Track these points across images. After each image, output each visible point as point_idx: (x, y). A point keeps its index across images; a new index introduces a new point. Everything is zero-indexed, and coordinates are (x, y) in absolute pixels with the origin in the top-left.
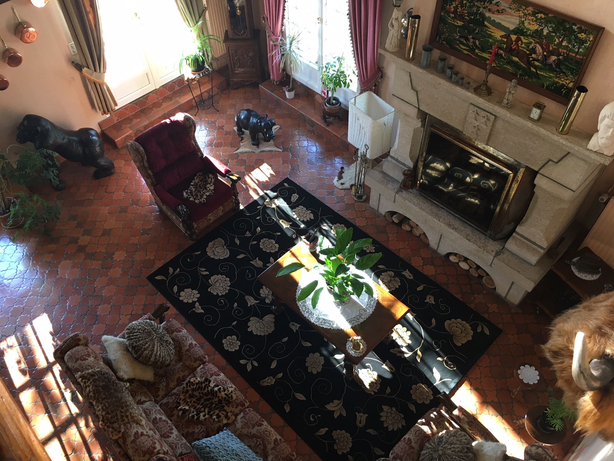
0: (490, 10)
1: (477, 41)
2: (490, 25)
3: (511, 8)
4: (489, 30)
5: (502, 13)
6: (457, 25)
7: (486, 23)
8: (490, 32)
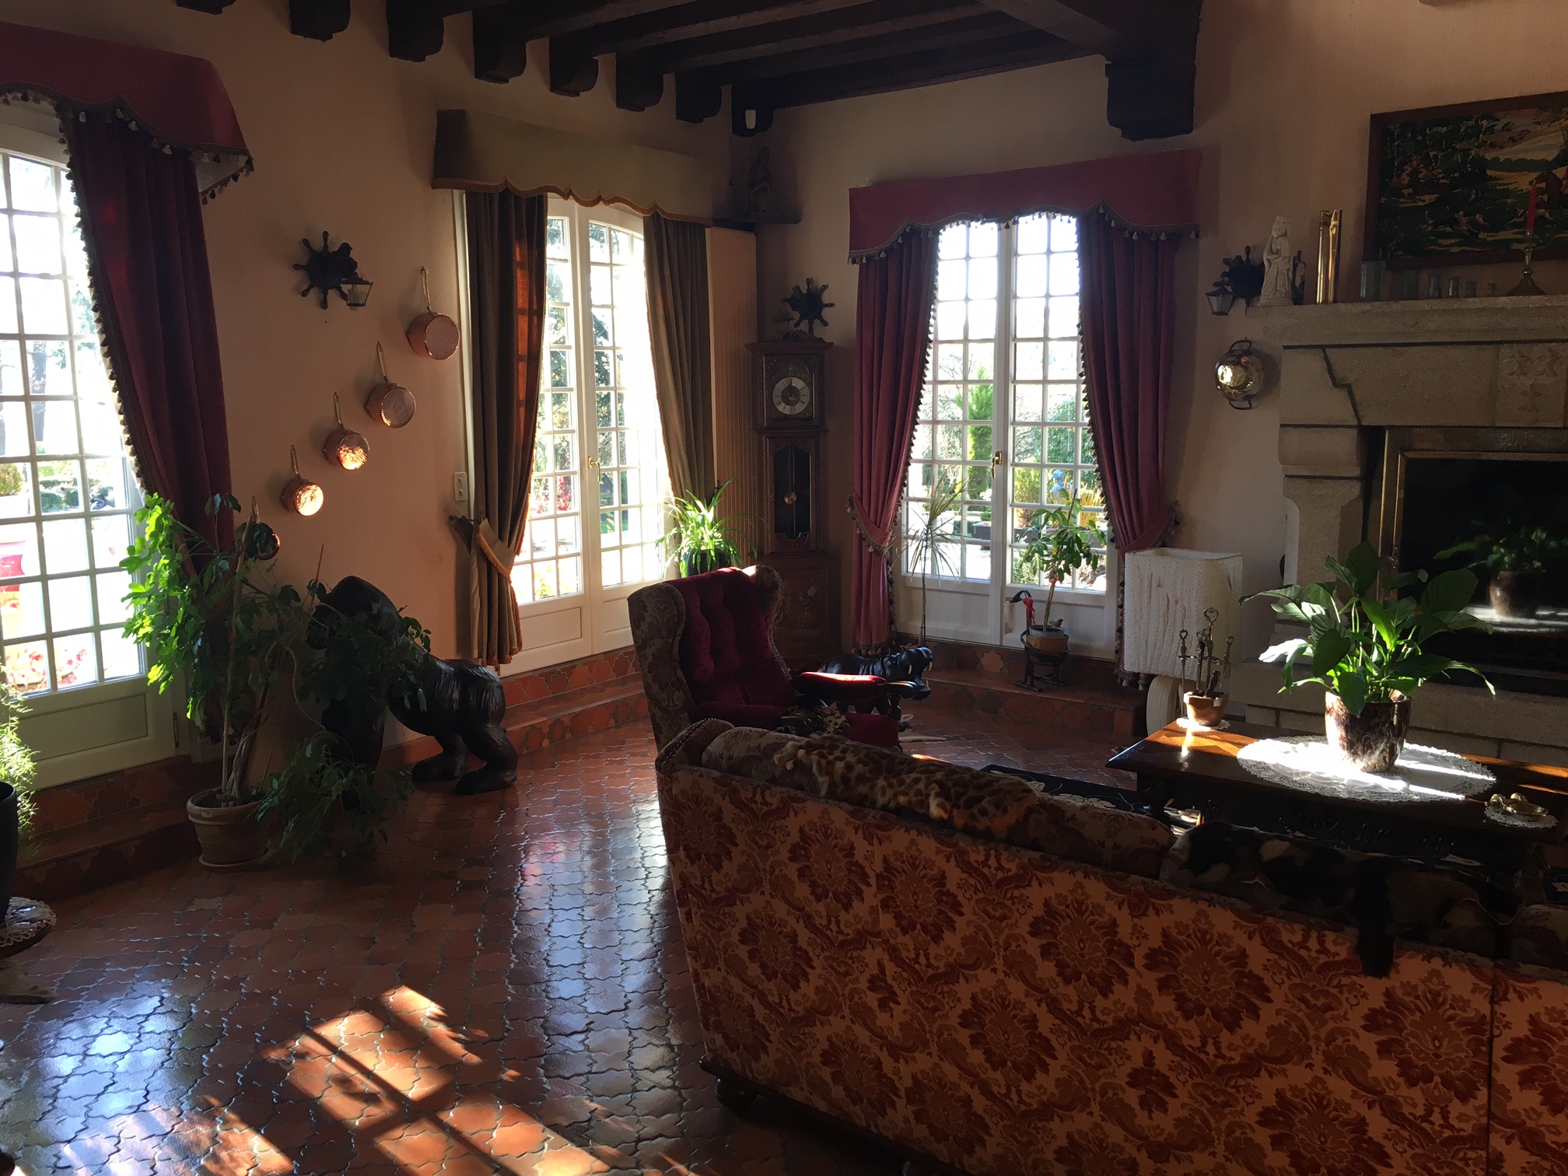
0: (1493, 146)
1: (1477, 216)
2: (1499, 173)
3: (1538, 123)
4: (1501, 182)
5: (1521, 139)
6: (1423, 204)
7: (1489, 172)
8: (1504, 185)
